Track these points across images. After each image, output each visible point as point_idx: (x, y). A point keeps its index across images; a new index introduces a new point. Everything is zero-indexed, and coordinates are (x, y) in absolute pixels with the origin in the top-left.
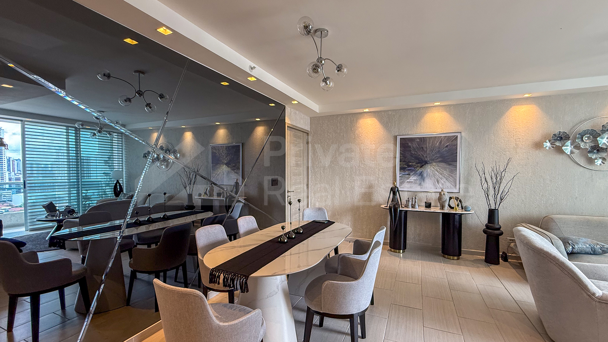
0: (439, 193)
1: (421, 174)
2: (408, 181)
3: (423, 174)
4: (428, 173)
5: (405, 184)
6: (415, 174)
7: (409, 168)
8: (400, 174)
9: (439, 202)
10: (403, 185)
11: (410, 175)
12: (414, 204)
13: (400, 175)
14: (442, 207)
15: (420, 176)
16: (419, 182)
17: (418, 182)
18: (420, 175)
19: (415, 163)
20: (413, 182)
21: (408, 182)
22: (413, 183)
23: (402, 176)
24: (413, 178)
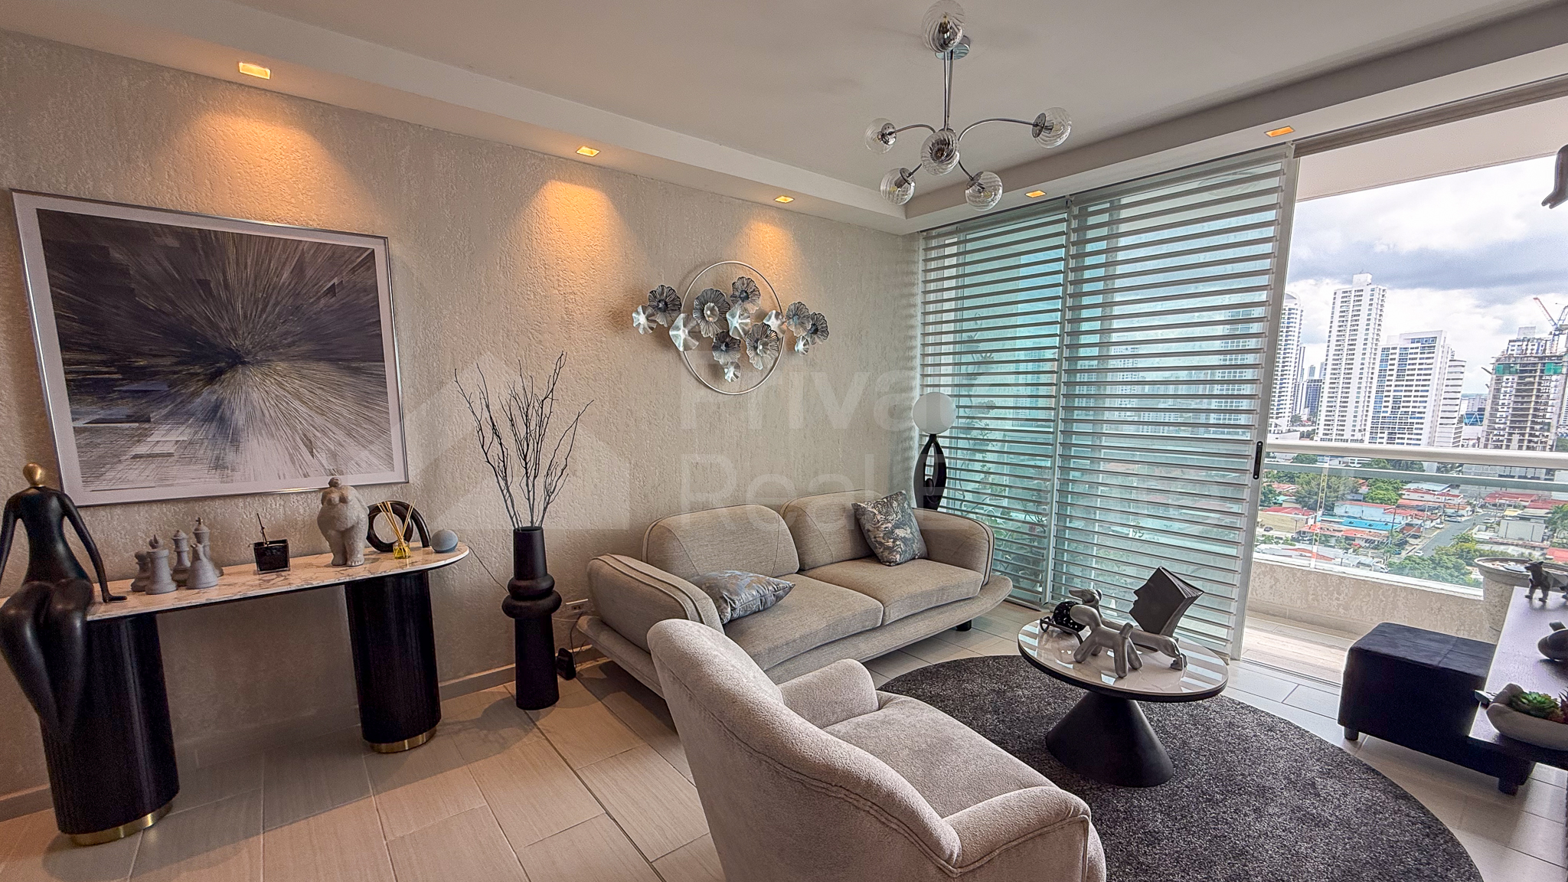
0: (320, 495)
1: (216, 417)
2: (142, 449)
3: (228, 413)
4: (254, 407)
5: (120, 467)
6: (177, 416)
7: (135, 386)
8: (74, 420)
9: (325, 533)
10: (109, 475)
11: (148, 421)
12: (187, 563)
13: (80, 424)
14: (344, 557)
15: (214, 424)
16: (209, 453)
17: (205, 452)
18: (212, 420)
19: (175, 360)
20: (170, 455)
21: (135, 457)
22: (176, 458)
23: (97, 430)
24: (166, 437)
